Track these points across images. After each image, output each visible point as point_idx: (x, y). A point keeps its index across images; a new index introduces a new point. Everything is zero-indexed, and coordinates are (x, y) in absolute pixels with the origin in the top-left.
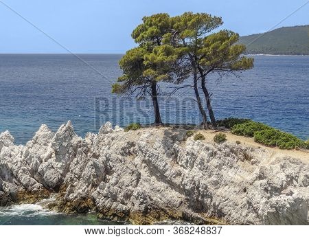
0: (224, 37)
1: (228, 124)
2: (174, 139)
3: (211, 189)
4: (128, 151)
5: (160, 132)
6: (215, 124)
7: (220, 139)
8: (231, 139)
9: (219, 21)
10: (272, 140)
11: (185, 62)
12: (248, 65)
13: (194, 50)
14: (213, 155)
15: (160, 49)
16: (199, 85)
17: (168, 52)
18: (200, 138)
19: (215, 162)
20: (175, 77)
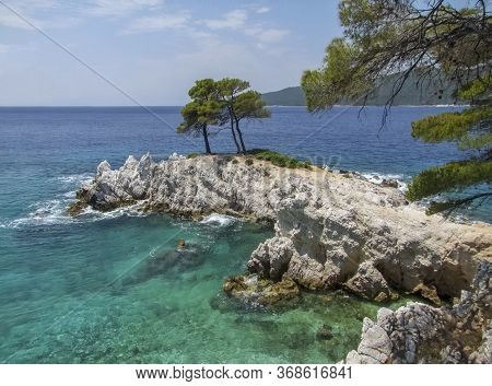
0: (251, 95)
1: (255, 152)
2: (219, 163)
3: (244, 195)
4: (192, 171)
5: (211, 158)
6: (243, 152)
7: (250, 163)
8: (256, 164)
9: (246, 85)
10: (282, 163)
11: (226, 110)
12: (267, 115)
13: (230, 104)
14: (244, 173)
15: (209, 103)
16: (235, 125)
17: (213, 106)
18: (235, 162)
19: (246, 177)
20: (219, 122)
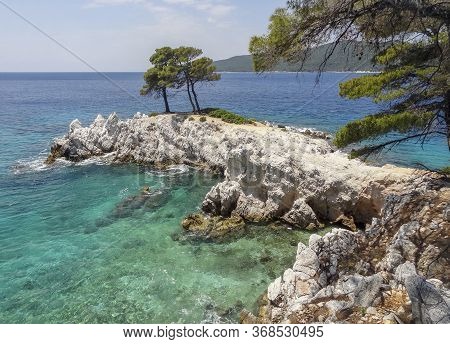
0: (204, 61)
1: (207, 111)
2: (177, 120)
3: (199, 147)
4: (151, 128)
5: (169, 117)
6: (200, 112)
7: (203, 120)
8: (209, 119)
9: (200, 52)
10: (231, 119)
11: (182, 75)
12: (217, 78)
13: (186, 69)
14: (199, 128)
15: (168, 67)
16: (190, 90)
17: (172, 70)
18: (192, 119)
19: (201, 132)
20: (176, 85)
